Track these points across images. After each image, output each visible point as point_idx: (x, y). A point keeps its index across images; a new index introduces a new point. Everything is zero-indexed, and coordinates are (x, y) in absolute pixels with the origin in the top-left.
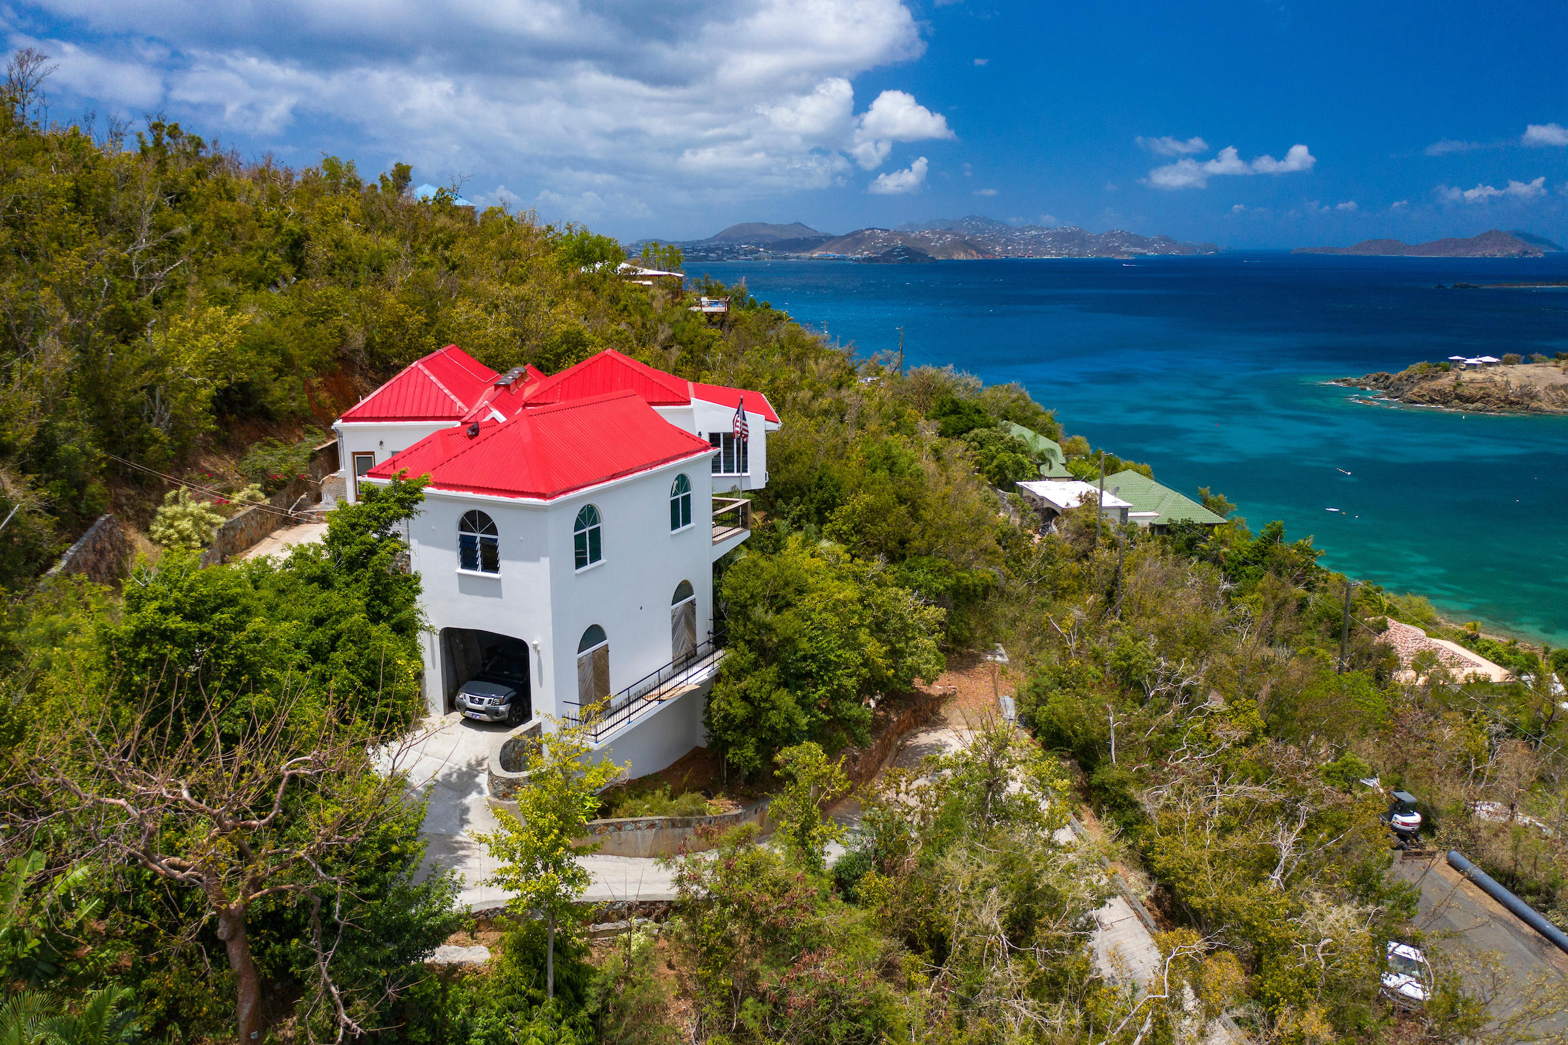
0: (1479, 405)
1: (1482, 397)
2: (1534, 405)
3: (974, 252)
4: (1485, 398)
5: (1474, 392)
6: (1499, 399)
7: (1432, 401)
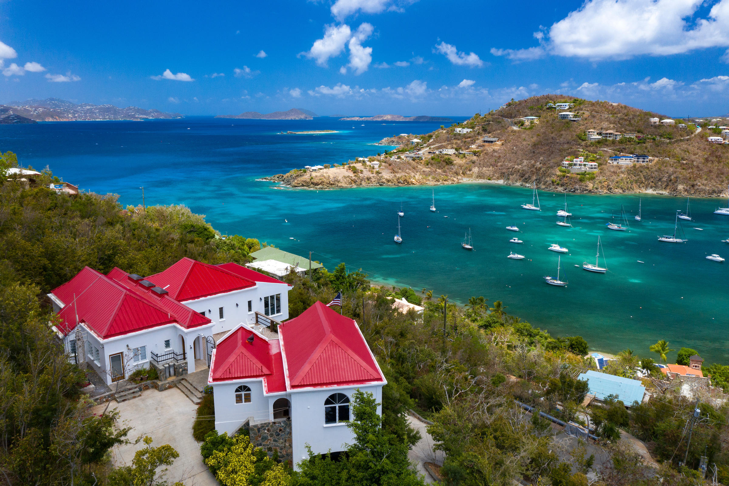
0: (320, 186)
1: (321, 183)
2: (339, 185)
3: (57, 118)
4: (322, 183)
5: (318, 181)
6: (327, 183)
7: (303, 185)
